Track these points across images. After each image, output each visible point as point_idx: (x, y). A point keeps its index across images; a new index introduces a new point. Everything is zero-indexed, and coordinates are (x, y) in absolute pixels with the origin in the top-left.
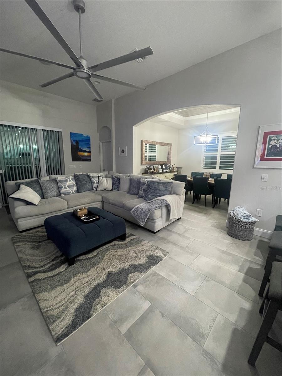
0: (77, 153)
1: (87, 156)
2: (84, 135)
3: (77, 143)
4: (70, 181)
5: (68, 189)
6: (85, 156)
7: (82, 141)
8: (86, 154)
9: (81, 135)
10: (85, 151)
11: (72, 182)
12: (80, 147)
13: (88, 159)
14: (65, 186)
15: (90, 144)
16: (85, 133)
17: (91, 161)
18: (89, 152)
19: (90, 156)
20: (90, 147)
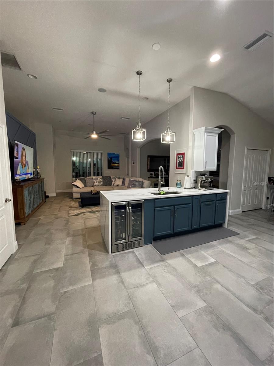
0: (111, 165)
1: (117, 166)
2: (116, 154)
3: (111, 158)
4: (99, 179)
5: (98, 183)
6: (115, 166)
7: (114, 157)
8: (116, 165)
9: (114, 154)
10: (116, 163)
11: (101, 180)
12: (113, 161)
13: (118, 168)
14: (96, 181)
15: (119, 159)
16: (116, 153)
17: (119, 169)
18: (119, 164)
19: (119, 166)
20: (119, 161)
